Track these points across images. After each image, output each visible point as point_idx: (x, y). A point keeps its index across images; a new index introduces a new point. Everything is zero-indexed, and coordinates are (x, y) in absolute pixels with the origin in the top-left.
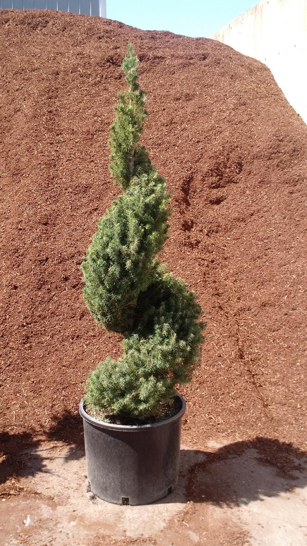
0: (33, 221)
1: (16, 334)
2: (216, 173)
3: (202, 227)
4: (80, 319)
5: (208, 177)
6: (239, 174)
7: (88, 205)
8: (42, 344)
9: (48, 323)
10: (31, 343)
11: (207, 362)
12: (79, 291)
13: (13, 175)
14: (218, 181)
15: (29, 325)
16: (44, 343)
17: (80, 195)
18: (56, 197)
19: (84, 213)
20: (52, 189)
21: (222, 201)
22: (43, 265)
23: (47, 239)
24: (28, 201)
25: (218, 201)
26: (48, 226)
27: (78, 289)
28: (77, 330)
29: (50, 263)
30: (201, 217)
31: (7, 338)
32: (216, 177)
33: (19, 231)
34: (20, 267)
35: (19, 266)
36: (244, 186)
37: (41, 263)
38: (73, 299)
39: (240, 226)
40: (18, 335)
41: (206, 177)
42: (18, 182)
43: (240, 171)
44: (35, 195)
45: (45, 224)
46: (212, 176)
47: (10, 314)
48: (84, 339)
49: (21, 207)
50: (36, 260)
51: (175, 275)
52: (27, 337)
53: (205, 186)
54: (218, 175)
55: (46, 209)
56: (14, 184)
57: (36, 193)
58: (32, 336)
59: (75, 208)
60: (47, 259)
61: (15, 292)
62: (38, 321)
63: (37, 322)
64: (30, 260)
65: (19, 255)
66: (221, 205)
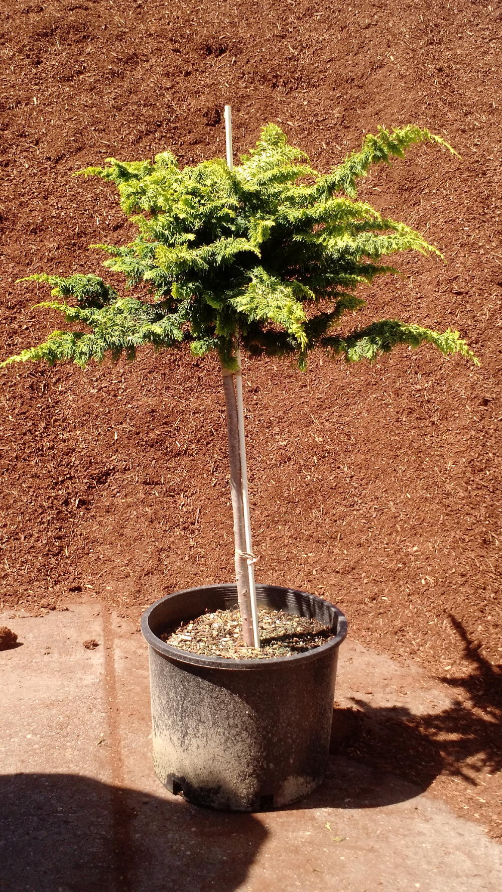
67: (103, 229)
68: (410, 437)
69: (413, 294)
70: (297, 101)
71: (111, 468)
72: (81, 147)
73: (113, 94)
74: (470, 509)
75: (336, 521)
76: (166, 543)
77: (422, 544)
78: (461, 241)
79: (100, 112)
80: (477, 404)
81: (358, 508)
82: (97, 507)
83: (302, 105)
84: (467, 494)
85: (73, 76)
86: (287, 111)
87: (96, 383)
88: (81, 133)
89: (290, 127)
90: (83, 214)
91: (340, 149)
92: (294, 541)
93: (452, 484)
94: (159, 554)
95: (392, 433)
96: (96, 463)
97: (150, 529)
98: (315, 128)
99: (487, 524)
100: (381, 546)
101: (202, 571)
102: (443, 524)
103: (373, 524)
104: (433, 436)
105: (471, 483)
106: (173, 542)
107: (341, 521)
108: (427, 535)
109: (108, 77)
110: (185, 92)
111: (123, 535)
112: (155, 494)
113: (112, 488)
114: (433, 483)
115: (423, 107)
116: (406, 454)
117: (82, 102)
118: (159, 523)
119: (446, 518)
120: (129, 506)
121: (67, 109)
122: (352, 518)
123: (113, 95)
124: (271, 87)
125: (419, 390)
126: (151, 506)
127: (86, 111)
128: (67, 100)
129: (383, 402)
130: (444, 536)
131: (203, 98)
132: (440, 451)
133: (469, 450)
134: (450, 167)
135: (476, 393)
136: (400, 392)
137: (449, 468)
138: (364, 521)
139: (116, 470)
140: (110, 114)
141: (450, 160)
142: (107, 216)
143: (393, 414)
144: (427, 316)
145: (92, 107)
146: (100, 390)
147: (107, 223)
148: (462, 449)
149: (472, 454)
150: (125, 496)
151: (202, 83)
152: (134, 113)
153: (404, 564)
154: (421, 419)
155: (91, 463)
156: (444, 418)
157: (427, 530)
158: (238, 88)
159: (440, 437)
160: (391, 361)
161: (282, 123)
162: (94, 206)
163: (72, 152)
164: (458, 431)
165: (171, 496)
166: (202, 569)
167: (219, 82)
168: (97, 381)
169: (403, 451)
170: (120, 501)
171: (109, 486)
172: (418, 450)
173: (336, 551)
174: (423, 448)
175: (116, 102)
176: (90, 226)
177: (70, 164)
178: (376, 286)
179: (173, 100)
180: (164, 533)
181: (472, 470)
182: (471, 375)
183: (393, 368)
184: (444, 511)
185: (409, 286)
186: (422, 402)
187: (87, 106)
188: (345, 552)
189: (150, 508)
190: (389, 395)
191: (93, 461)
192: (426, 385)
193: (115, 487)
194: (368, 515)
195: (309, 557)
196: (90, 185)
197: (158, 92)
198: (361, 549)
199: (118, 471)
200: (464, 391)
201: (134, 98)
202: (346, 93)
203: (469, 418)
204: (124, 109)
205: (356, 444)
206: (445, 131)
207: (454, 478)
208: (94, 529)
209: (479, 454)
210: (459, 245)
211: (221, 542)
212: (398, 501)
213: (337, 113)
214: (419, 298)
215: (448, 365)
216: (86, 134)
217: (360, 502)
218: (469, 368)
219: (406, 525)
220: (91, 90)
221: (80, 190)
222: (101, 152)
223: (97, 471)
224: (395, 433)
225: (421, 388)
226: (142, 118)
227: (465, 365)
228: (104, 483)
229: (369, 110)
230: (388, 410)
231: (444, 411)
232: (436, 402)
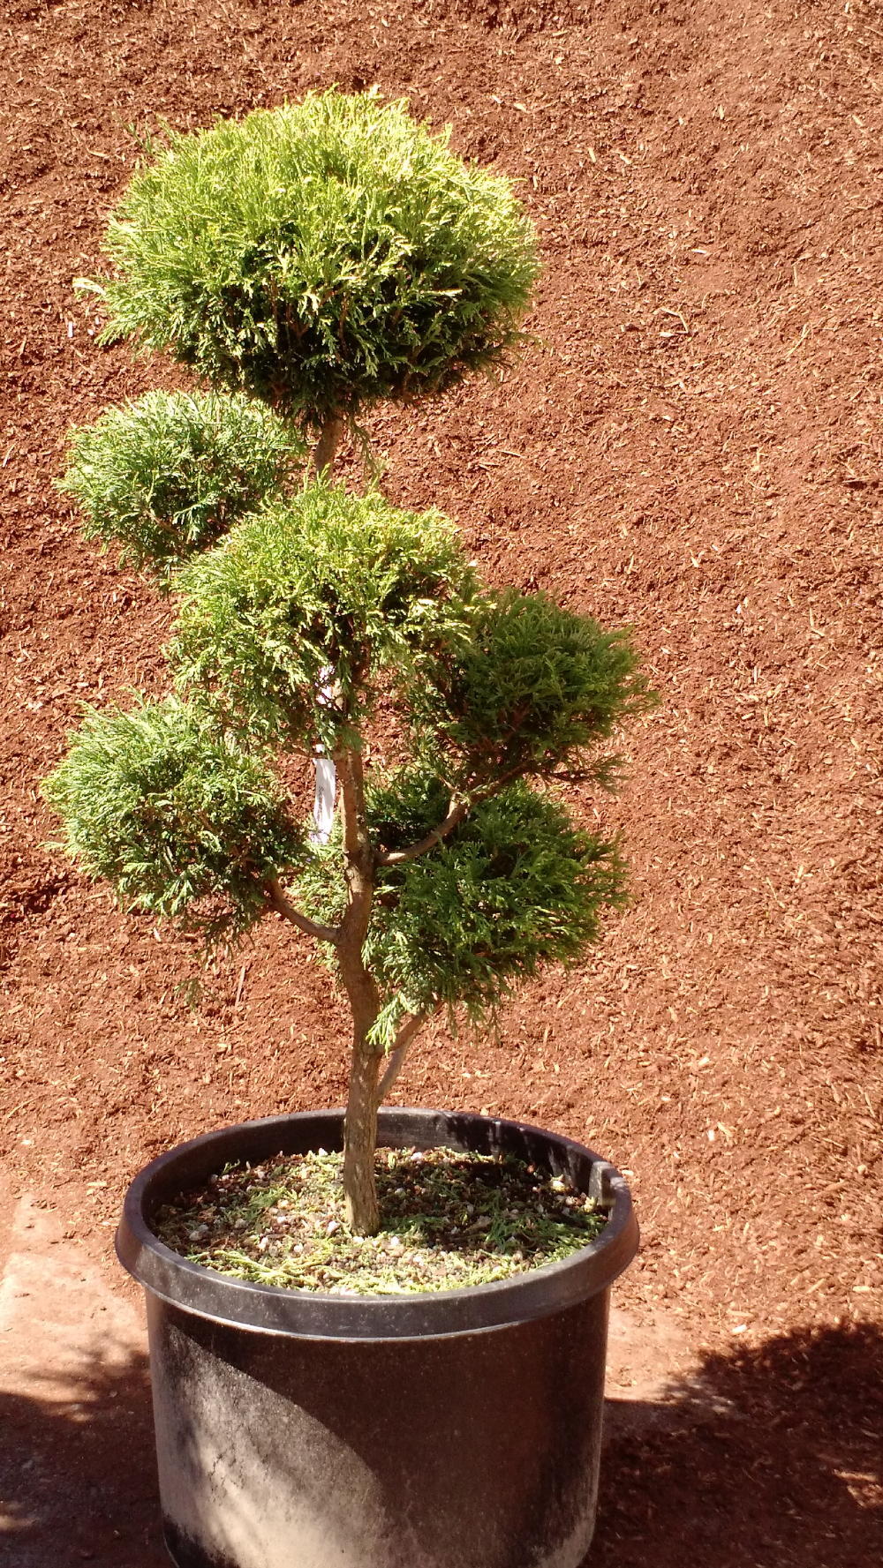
67: (82, 347)
68: (719, 811)
69: (758, 487)
70: (541, 57)
71: (60, 877)
72: (46, 167)
73: (125, 48)
74: (834, 973)
75: (543, 998)
76: (165, 1043)
77: (720, 1050)
78: (871, 366)
79: (93, 88)
80: (876, 735)
81: (594, 971)
82: (25, 964)
83: (549, 66)
84: (829, 939)
85: (39, 9)
86: (516, 78)
87: (41, 689)
88: (47, 136)
89: (518, 115)
90: (39, 313)
91: (628, 162)
92: (448, 1043)
93: (800, 917)
94: (147, 1070)
95: (679, 802)
96: (26, 866)
97: (133, 1014)
98: (575, 117)
99: (871, 1008)
100: (634, 1055)
101: (238, 1108)
102: (769, 1005)
103: (621, 1005)
104: (771, 808)
105: (844, 913)
106: (180, 1043)
107: (554, 999)
108: (730, 1032)
109: (115, 11)
110: (290, 39)
111: (73, 1025)
112: (152, 936)
113: (60, 921)
114: (757, 914)
115: (811, 66)
116: (705, 847)
117: (54, 67)
118: (156, 999)
119: (775, 993)
120: (92, 962)
121: (21, 83)
122: (578, 991)
123: (124, 51)
124: (485, 25)
125: (753, 705)
126: (141, 961)
127: (62, 85)
128: (22, 61)
129: (670, 731)
130: (767, 1033)
131: (329, 53)
132: (784, 842)
133: (846, 840)
134: (861, 200)
135: (876, 711)
136: (709, 708)
137: (797, 881)
138: (603, 999)
139: (71, 881)
140: (114, 92)
141: (862, 185)
142: (93, 318)
143: (688, 757)
144: (782, 537)
145: (76, 78)
146: (48, 703)
147: (91, 332)
148: (832, 837)
149: (853, 849)
150: (87, 939)
151: (331, 18)
152: (168, 89)
153: (676, 1095)
154: (749, 769)
155: (15, 865)
156: (803, 768)
157: (734, 1019)
158: (409, 30)
159: (790, 810)
160: (695, 640)
161: (503, 106)
162: (65, 295)
163: (24, 178)
164: (828, 797)
165: (188, 939)
166: (238, 1102)
167: (369, 17)
168: (42, 684)
169: (698, 841)
170: (74, 950)
171: (53, 917)
172: (733, 839)
173: (539, 1066)
174: (746, 834)
175: (131, 65)
176: (52, 341)
177: (19, 203)
178: (680, 469)
179: (261, 58)
180: (164, 1023)
181: (849, 886)
182: (870, 670)
183: (697, 655)
184: (775, 976)
185: (753, 470)
186: (756, 732)
187: (65, 75)
188: (557, 1068)
189: (139, 967)
190: (684, 716)
191: (20, 860)
192: (769, 694)
193: (65, 919)
194: (614, 986)
195: (476, 1079)
196: (61, 250)
197: (227, 40)
198: (590, 1060)
199: (75, 884)
200: (848, 707)
201: (173, 56)
202: (648, 38)
203: (856, 768)
204: (148, 79)
205: (602, 825)
206: (858, 121)
207: (806, 902)
208: (11, 1011)
209: (869, 850)
210: (867, 377)
211: (282, 1044)
212: (678, 955)
213: (627, 82)
214: (770, 497)
215: (821, 646)
216: (59, 137)
217: (600, 955)
218: (866, 655)
219: (689, 1009)
220: (78, 39)
221: (38, 261)
222: (88, 176)
223: (28, 883)
224: (685, 800)
225: (756, 699)
226: (186, 99)
227: (859, 648)
228: (43, 910)
229: (697, 73)
230: (677, 748)
231: (803, 752)
232: (789, 732)
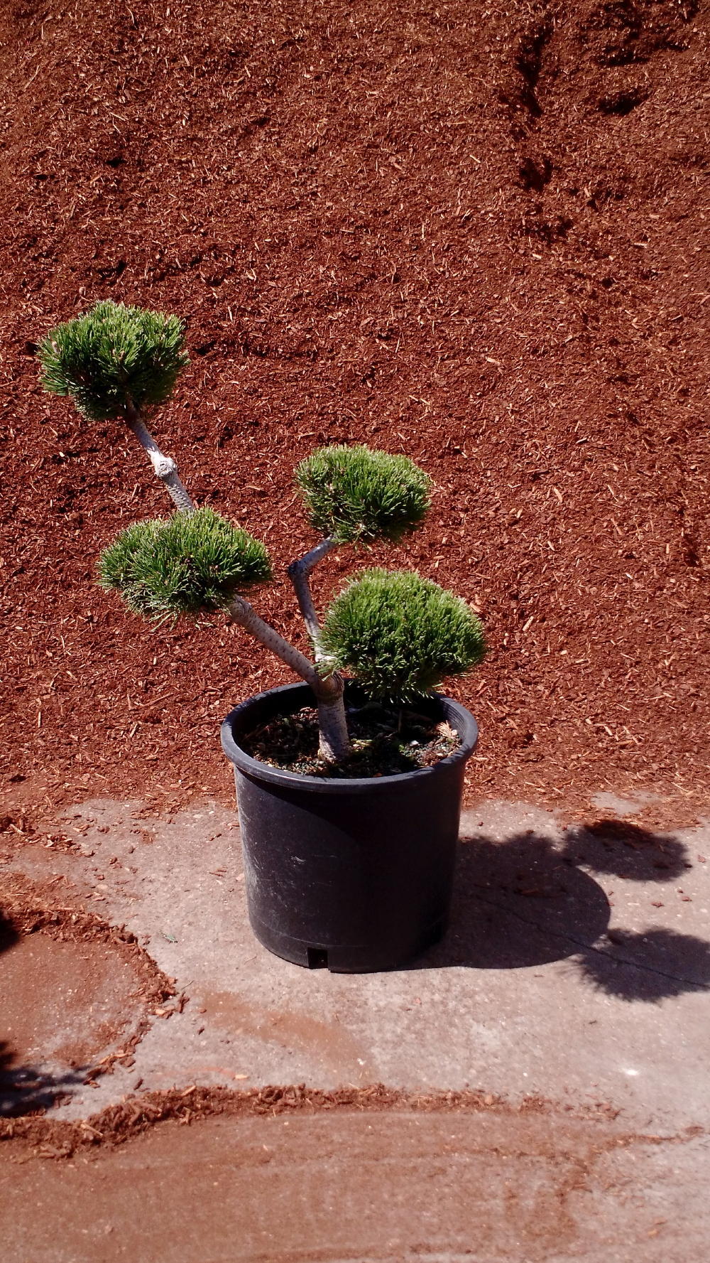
0: (78, 152)
1: (38, 481)
2: (620, 17)
3: (578, 180)
4: (221, 446)
5: (597, 28)
6: (689, 21)
7: (240, 107)
8: (113, 512)
9: (128, 454)
10: (81, 508)
11: (592, 571)
12: (216, 364)
13: (18, 16)
14: (626, 42)
15: (75, 459)
16: (119, 510)
17: (214, 79)
18: (145, 83)
19: (226, 132)
20: (133, 57)
21: (637, 103)
22: (112, 283)
23: (122, 208)
24: (61, 94)
25: (624, 104)
26: (122, 171)
27: (215, 355)
28: (213, 474)
29: (131, 279)
30: (575, 151)
31: (12, 492)
32: (621, 28)
33: (38, 183)
34: (44, 290)
35: (39, 286)
36: (704, 59)
37: (104, 279)
38: (200, 386)
39: (689, 179)
40: (44, 486)
41: (589, 28)
42: (34, 38)
43: (692, 14)
44: (83, 75)
45: (116, 163)
46: (607, 26)
47: (19, 426)
48: (233, 502)
49: (43, 113)
50: (89, 269)
51: (499, 321)
52: (69, 493)
53: (585, 58)
54: (627, 24)
55: (115, 120)
56: (20, 43)
57: (84, 69)
58: (82, 491)
59: (202, 117)
60: (122, 265)
61: (31, 362)
62: (99, 447)
63: (95, 450)
64: (74, 270)
65: (40, 255)
66: (632, 116)
